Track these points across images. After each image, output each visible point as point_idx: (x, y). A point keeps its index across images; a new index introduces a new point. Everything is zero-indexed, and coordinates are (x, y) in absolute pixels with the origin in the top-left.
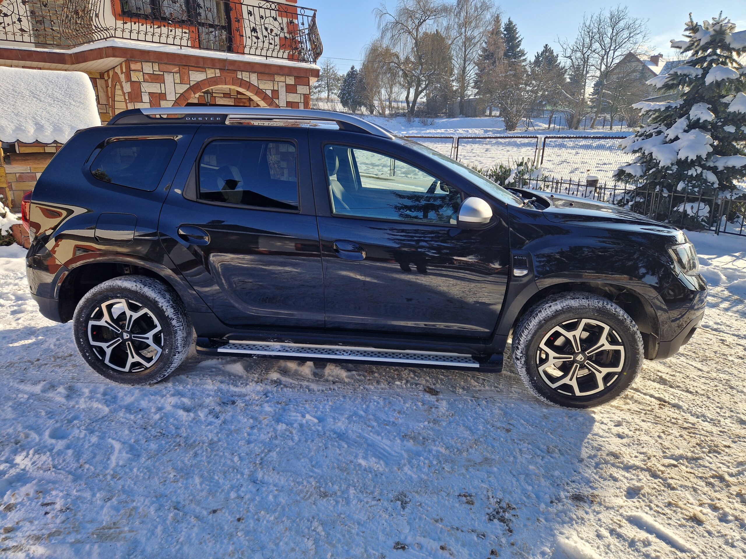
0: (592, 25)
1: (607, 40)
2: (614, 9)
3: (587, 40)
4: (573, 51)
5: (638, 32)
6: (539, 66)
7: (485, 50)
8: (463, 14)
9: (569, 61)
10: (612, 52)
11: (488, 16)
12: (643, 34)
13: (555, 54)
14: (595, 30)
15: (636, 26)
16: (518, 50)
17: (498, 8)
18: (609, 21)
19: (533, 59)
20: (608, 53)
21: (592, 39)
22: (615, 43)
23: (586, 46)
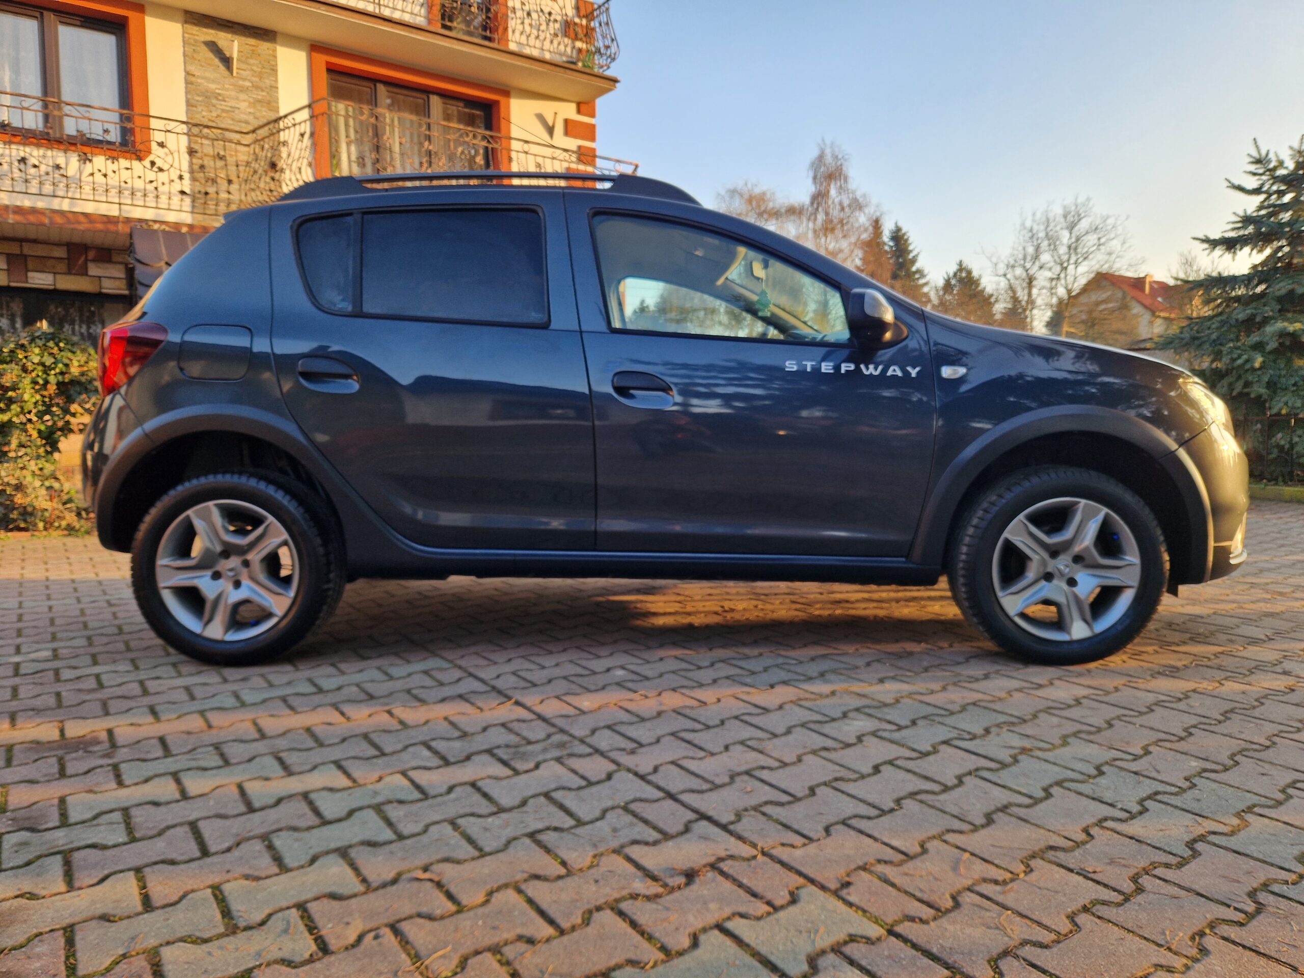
0: (1035, 228)
1: (1063, 250)
2: (1069, 201)
3: (1031, 250)
4: (1007, 266)
5: (1112, 236)
6: (951, 293)
8: (821, 217)
9: (1003, 281)
10: (1071, 268)
11: (862, 219)
12: (1121, 239)
13: (975, 274)
14: (1042, 235)
15: (1109, 227)
16: (914, 269)
17: (878, 206)
18: (1062, 220)
19: (941, 283)
20: (1066, 268)
21: (1037, 248)
22: (1076, 254)
23: (1029, 258)
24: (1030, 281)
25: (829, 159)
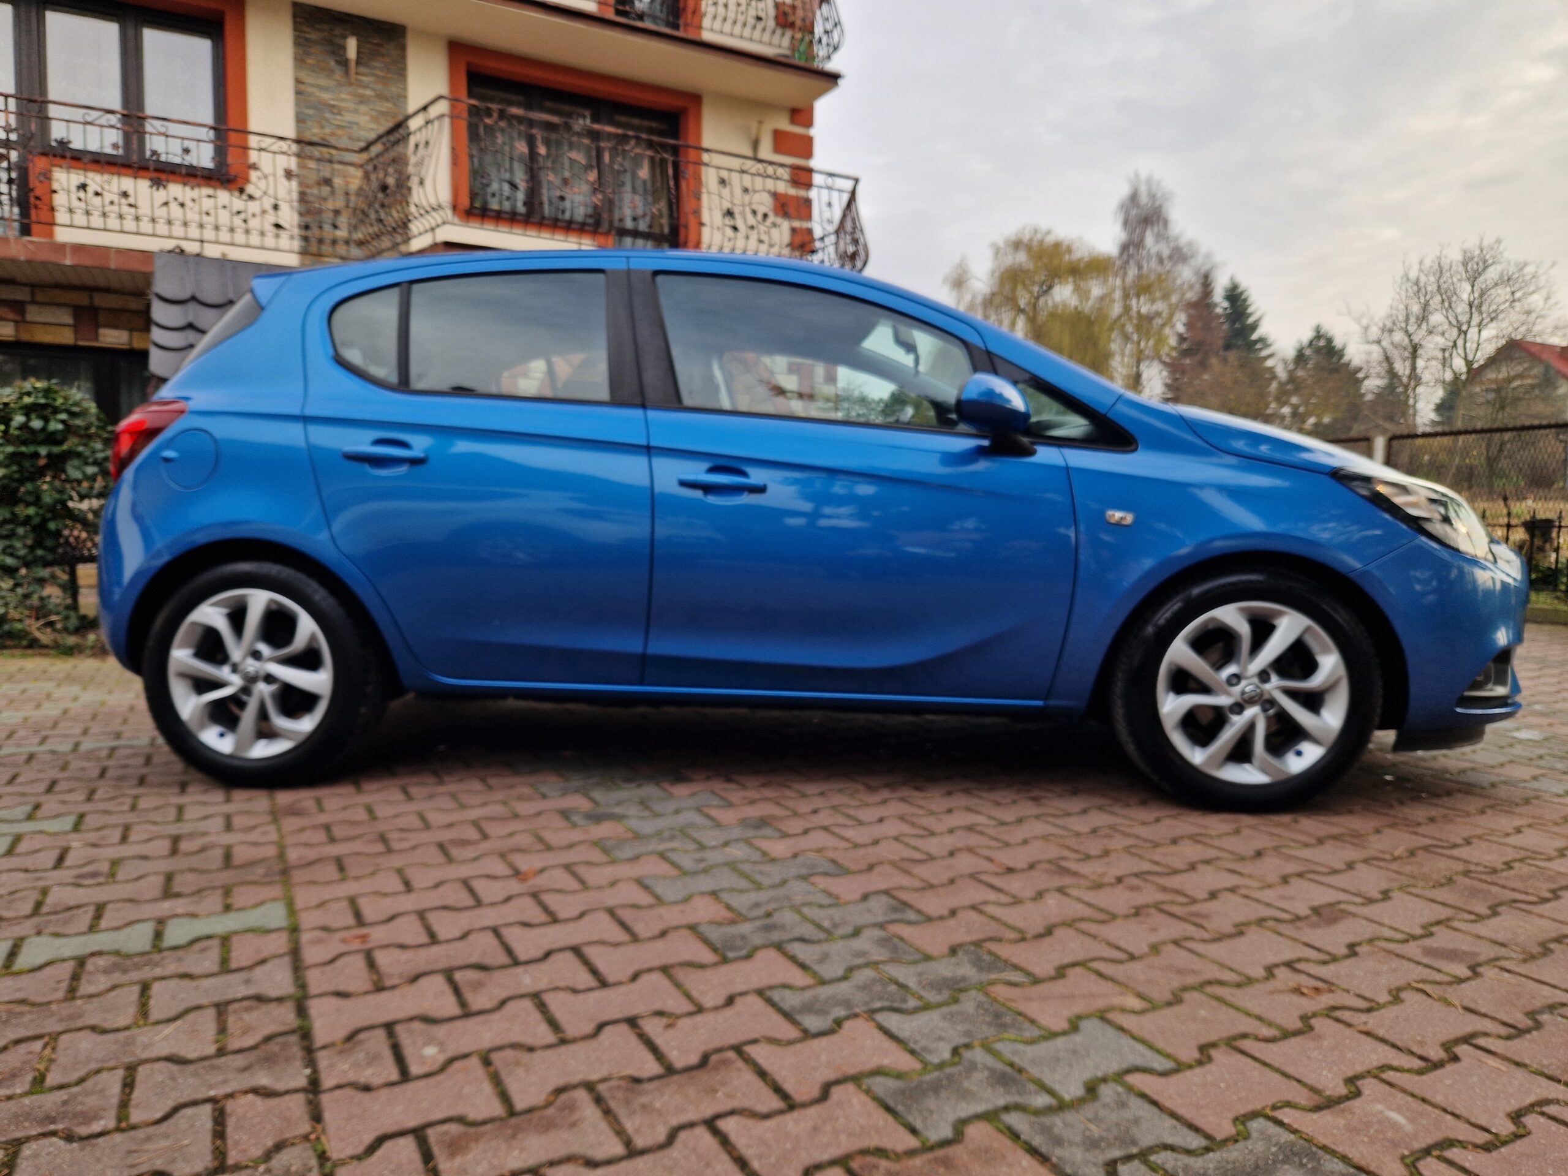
0: (1423, 279)
1: (1461, 308)
2: (1472, 244)
3: (1416, 309)
4: (1383, 330)
5: (1532, 288)
6: (1304, 368)
7: (1182, 339)
8: (1132, 272)
9: (1376, 350)
10: (1473, 332)
11: (1186, 274)
12: (1544, 292)
13: (1338, 343)
14: (1432, 288)
15: (1527, 278)
16: (1254, 337)
17: (1208, 257)
18: (1461, 269)
19: (1290, 353)
20: (1465, 333)
21: (1425, 306)
22: (1481, 313)
23: (1412, 320)
24: (1415, 350)
25: (1144, 199)
